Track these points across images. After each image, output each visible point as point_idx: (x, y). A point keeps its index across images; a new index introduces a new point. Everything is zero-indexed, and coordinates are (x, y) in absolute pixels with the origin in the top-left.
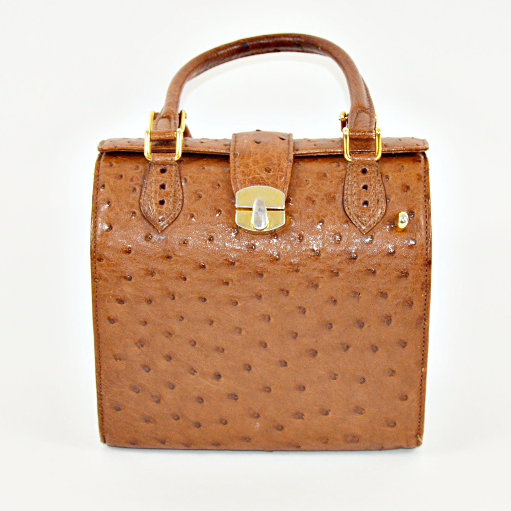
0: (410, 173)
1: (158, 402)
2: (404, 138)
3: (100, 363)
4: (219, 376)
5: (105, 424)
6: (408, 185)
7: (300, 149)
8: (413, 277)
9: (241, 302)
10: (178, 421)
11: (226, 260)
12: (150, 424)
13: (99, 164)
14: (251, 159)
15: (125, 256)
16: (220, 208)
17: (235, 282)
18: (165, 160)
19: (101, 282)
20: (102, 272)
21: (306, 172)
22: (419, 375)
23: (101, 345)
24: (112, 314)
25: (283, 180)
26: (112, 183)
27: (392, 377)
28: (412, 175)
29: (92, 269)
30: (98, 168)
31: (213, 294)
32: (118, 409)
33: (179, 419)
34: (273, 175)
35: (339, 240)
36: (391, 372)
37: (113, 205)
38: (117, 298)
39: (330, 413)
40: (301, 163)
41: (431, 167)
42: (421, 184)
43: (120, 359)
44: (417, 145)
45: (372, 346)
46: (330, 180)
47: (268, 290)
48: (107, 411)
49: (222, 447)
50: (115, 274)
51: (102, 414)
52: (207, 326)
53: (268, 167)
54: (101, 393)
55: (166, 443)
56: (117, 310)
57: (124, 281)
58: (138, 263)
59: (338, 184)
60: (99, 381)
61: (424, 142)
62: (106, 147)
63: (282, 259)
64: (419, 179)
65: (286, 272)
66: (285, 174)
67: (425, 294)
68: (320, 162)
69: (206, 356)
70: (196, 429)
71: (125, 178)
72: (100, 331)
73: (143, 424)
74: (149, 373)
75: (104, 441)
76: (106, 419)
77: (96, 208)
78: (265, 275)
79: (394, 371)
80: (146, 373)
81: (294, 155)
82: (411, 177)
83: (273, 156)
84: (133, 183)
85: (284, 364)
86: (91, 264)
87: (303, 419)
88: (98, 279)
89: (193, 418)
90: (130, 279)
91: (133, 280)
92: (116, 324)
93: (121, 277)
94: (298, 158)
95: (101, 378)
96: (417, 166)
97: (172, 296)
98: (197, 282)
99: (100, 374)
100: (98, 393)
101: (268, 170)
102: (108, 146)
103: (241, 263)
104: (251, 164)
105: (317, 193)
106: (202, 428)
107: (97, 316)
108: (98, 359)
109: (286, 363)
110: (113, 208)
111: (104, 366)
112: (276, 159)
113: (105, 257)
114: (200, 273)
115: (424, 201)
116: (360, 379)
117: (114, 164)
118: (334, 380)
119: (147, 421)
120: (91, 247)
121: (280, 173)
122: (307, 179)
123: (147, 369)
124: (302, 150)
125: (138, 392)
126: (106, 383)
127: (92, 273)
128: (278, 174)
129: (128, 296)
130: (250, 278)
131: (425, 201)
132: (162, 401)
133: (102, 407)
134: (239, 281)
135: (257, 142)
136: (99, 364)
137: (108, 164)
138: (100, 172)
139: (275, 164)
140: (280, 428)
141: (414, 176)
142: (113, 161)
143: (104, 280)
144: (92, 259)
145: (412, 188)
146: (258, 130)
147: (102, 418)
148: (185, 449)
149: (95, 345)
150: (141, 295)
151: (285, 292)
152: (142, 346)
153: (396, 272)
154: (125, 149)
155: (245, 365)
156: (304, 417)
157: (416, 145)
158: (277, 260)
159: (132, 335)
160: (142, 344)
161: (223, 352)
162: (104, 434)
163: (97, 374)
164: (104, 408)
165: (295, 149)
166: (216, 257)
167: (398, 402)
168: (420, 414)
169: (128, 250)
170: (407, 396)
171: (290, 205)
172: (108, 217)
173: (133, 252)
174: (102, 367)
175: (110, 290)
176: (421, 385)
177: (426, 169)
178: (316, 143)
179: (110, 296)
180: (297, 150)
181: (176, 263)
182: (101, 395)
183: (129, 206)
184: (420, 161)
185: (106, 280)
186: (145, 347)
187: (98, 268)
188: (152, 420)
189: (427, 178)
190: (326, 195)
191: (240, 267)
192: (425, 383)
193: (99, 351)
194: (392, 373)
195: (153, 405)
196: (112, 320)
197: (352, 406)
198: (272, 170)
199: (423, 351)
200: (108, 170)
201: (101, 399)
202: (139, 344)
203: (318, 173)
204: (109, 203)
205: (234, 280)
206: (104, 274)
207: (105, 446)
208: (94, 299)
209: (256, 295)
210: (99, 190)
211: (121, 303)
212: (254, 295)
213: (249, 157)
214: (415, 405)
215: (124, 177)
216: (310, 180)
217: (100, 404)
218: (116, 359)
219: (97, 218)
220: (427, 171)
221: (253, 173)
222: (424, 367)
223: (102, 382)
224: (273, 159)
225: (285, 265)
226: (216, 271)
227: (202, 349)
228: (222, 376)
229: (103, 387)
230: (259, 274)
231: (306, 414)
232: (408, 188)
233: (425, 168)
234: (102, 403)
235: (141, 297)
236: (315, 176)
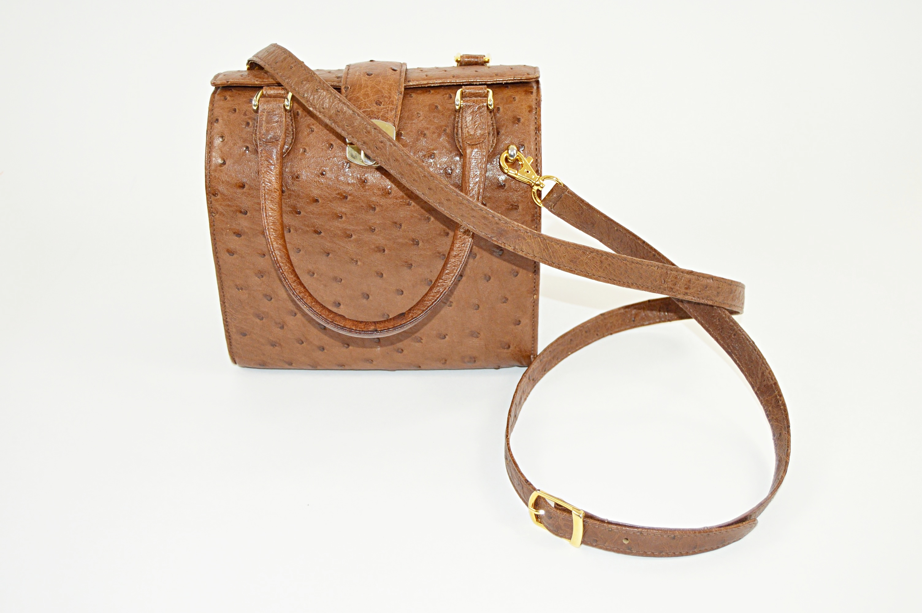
0: (522, 105)
1: (282, 327)
2: (516, 66)
3: (223, 292)
4: (339, 304)
5: (233, 347)
6: (518, 117)
7: (411, 80)
8: (523, 209)
9: (355, 235)
10: (303, 345)
11: (338, 194)
12: (276, 348)
13: (214, 97)
14: (362, 92)
15: (239, 191)
16: (332, 143)
17: (349, 216)
18: (277, 94)
19: (217, 216)
20: (217, 206)
21: (418, 104)
22: (531, 302)
23: (223, 276)
24: (232, 246)
25: (394, 112)
26: (225, 117)
27: (505, 304)
28: (523, 107)
29: (208, 203)
30: (212, 102)
31: (328, 227)
32: (245, 335)
33: (303, 343)
34: (384, 108)
35: (450, 173)
36: (504, 299)
37: (226, 140)
38: (234, 231)
39: (447, 337)
40: (414, 95)
41: (543, 98)
42: (532, 117)
43: (242, 289)
44: (528, 74)
45: (485, 275)
46: (442, 113)
47: (382, 223)
48: (235, 336)
49: (346, 367)
50: (231, 209)
51: (230, 339)
52: (324, 258)
53: (378, 101)
54: (227, 320)
55: (293, 365)
56: (234, 242)
57: (240, 215)
58: (253, 197)
59: (450, 116)
60: (224, 309)
61: (535, 69)
62: (218, 82)
63: (393, 192)
64: (530, 111)
65: (398, 205)
66: (395, 107)
67: (536, 226)
68: (433, 94)
69: (325, 286)
70: (320, 352)
71: (239, 112)
72: (221, 263)
73: (269, 348)
74: (271, 301)
75: (235, 362)
76: (234, 343)
77: (210, 143)
78: (377, 209)
79: (507, 299)
80: (269, 302)
81: (405, 86)
82: (523, 109)
83: (383, 88)
84: (247, 117)
85: (401, 293)
86: (207, 198)
87: (421, 342)
88: (214, 213)
89: (317, 343)
90: (246, 213)
91: (248, 214)
92: (235, 256)
93: (236, 211)
94: (409, 90)
95: (225, 306)
96: (529, 97)
97: (288, 230)
98: (312, 216)
99: (224, 303)
100: (223, 320)
101: (378, 103)
102: (221, 81)
103: (354, 197)
104: (361, 98)
105: (428, 126)
106: (325, 351)
107: (216, 248)
108: (221, 289)
109: (402, 291)
110: (227, 142)
111: (228, 295)
112: (387, 92)
113: (219, 192)
114: (313, 208)
115: (534, 133)
116: (475, 306)
117: (228, 98)
118: (450, 307)
119: (273, 345)
120: (206, 182)
121: (391, 106)
122: (418, 111)
123: (269, 298)
124: (413, 81)
125: (262, 319)
126: (230, 311)
127: (208, 207)
128: (388, 107)
129: (245, 229)
130: (363, 212)
131: (536, 133)
132: (285, 327)
133: (229, 333)
134: (352, 214)
135: (368, 75)
136: (222, 294)
137: (223, 98)
138: (214, 106)
139: (385, 97)
140: (400, 350)
141: (525, 108)
142: (228, 94)
143: (220, 214)
144: (207, 194)
145: (522, 120)
146: (371, 61)
147: (230, 342)
148: (311, 369)
149: (217, 276)
150: (258, 228)
151: (398, 226)
152: (262, 276)
153: (506, 205)
154: (236, 84)
155: (363, 294)
156: (422, 341)
157: (526, 74)
158: (389, 193)
159: (252, 266)
160: (262, 275)
161: (341, 282)
162: (233, 357)
163: (221, 303)
164: (231, 333)
165: (406, 80)
166: (329, 192)
167: (512, 327)
168: (533, 337)
169: (241, 185)
170: (520, 321)
171: (402, 138)
172: (222, 152)
173: (246, 186)
174: (225, 296)
175: (227, 224)
176: (533, 310)
177: (538, 100)
178: (428, 73)
179: (227, 229)
180: (409, 82)
181: (289, 198)
182: (227, 322)
183: (242, 141)
184: (532, 93)
185: (221, 214)
186: (264, 277)
187: (213, 202)
188: (277, 345)
189: (538, 109)
190: (437, 128)
191: (353, 201)
192: (537, 309)
193: (222, 281)
194: (506, 300)
195: (277, 331)
196: (231, 252)
197: (467, 331)
198: (383, 103)
199: (535, 279)
200: (222, 103)
201: (227, 326)
202: (259, 275)
203: (429, 105)
204: (222, 137)
205: (348, 213)
206: (220, 209)
207: (237, 367)
208: (212, 232)
209: (370, 228)
210: (213, 125)
211: (239, 236)
212: (368, 228)
213: (360, 89)
214: (528, 329)
215: (237, 111)
216: (421, 113)
217: (227, 330)
218: (239, 289)
219: (211, 153)
220: (538, 103)
221: (363, 107)
222: (536, 294)
223: (227, 310)
224: (383, 91)
225: (396, 199)
226: (329, 205)
227: (320, 279)
228: (341, 304)
229: (228, 314)
230: (372, 207)
231: (424, 338)
232: (519, 120)
233: (536, 99)
234: (228, 329)
235: (257, 230)
236: (427, 108)
